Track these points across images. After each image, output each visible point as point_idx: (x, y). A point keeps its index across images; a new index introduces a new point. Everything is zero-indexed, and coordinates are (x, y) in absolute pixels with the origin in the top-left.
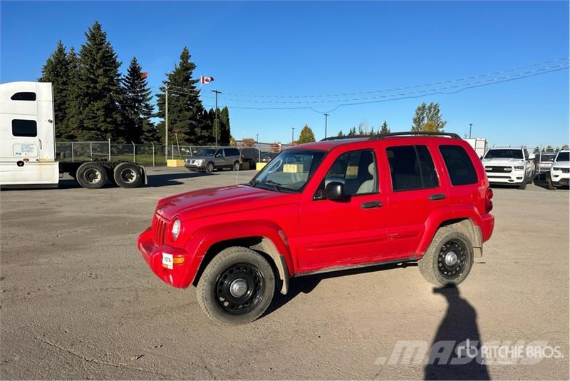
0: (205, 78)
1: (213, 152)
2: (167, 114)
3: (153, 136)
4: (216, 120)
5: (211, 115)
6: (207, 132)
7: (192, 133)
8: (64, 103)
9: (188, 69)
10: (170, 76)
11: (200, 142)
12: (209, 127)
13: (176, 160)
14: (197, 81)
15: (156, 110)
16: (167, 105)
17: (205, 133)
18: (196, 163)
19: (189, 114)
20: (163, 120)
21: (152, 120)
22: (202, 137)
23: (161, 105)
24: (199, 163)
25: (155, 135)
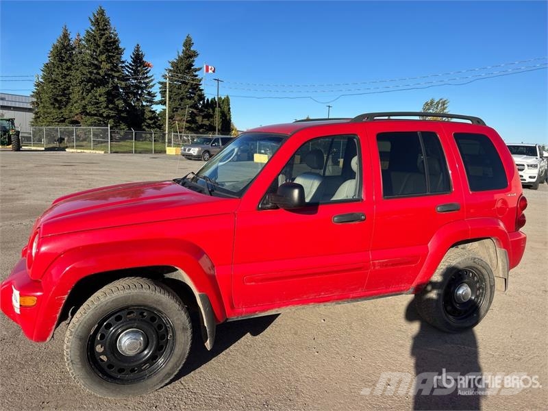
0: (210, 67)
1: (208, 140)
2: (167, 102)
3: (155, 123)
4: (217, 109)
5: (212, 104)
6: (208, 120)
7: (192, 120)
8: (68, 88)
9: (191, 57)
10: (173, 64)
11: (201, 131)
12: (209, 116)
13: (175, 148)
14: (199, 69)
15: (158, 98)
16: (167, 92)
17: (206, 122)
18: (191, 152)
19: (191, 102)
20: (164, 107)
21: (154, 107)
22: (202, 126)
23: (163, 93)
24: (194, 151)
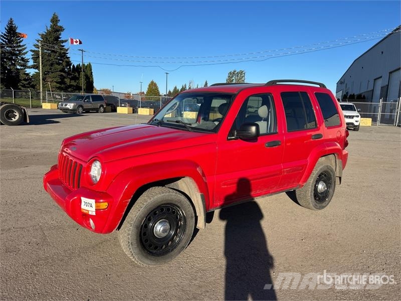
0: (75, 40)
1: (82, 97)
2: (41, 66)
3: (29, 83)
4: (82, 73)
5: (78, 69)
6: (75, 82)
7: (62, 82)
9: (58, 31)
10: (42, 36)
11: (70, 90)
12: (75, 79)
13: (50, 104)
14: (66, 41)
15: (31, 63)
16: (40, 59)
17: (73, 83)
18: (68, 106)
19: (60, 67)
20: (37, 71)
21: (28, 71)
22: (70, 86)
23: (36, 58)
24: (70, 106)
25: (31, 83)
